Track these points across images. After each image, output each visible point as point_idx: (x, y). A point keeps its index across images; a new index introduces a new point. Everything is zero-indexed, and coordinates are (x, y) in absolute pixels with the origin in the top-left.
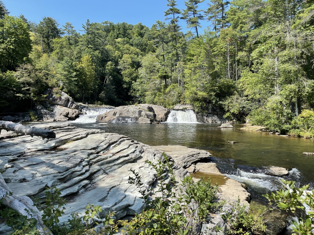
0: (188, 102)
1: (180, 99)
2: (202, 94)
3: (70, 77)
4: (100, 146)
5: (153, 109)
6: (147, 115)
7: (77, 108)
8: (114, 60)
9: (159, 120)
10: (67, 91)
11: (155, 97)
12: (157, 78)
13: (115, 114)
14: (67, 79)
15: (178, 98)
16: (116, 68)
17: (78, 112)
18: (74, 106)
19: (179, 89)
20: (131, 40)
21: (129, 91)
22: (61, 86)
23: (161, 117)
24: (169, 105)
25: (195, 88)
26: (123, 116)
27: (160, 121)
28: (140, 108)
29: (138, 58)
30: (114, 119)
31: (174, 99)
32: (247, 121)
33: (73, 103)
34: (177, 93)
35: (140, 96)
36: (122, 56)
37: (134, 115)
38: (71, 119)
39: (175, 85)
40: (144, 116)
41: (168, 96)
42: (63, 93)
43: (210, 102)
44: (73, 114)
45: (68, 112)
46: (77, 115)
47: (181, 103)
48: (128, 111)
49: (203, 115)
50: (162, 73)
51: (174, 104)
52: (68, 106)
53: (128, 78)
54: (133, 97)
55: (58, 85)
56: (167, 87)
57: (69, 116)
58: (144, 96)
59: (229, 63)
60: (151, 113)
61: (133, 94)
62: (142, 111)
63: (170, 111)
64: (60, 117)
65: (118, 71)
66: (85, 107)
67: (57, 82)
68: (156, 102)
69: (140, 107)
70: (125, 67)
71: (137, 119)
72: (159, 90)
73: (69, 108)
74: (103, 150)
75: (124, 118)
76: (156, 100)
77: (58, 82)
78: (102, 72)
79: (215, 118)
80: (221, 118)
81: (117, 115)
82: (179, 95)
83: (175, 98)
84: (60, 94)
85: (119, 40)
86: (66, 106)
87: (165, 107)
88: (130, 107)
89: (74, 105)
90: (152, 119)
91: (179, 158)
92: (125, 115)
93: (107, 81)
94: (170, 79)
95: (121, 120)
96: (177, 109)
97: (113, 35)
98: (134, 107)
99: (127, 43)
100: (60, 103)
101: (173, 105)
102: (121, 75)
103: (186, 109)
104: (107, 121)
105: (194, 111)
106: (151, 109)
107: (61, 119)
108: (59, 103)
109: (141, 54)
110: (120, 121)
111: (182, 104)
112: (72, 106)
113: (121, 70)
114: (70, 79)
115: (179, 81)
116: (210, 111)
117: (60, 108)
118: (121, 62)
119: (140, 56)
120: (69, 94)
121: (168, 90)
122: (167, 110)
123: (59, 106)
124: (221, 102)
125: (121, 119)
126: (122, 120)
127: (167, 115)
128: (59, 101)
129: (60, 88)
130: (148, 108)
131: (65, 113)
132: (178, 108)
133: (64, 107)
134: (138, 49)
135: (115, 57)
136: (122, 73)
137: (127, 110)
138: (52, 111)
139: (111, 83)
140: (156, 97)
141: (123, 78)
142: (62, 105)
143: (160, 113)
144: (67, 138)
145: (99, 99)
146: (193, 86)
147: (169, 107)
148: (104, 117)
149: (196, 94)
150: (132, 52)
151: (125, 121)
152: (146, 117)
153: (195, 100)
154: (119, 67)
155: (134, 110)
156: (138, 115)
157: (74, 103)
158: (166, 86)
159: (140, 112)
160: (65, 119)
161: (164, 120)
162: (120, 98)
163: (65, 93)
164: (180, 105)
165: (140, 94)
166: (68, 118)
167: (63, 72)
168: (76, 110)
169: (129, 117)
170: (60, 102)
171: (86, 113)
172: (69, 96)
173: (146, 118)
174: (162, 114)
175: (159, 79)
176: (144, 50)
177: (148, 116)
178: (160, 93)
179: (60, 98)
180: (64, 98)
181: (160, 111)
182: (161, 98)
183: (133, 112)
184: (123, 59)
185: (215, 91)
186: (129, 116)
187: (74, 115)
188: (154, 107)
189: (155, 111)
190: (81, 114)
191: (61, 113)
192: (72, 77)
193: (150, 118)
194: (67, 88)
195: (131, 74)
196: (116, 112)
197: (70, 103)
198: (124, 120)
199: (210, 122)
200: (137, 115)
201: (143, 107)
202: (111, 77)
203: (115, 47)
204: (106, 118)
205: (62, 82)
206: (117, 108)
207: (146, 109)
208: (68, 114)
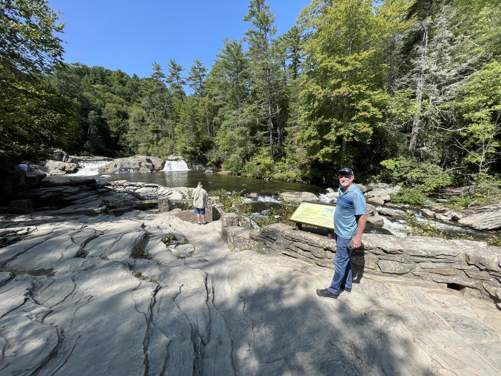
0: (179, 153)
1: (172, 151)
2: (189, 148)
6: (146, 165)
7: (73, 161)
8: (96, 108)
9: (157, 169)
11: (149, 148)
12: (149, 132)
13: (116, 166)
15: (170, 150)
16: (100, 118)
19: (170, 142)
20: (112, 88)
21: (118, 141)
23: (159, 166)
24: (163, 156)
25: (184, 144)
29: (123, 108)
30: (117, 170)
32: (223, 167)
33: (68, 157)
34: (169, 145)
35: (133, 147)
36: (105, 105)
37: (135, 166)
38: (68, 172)
39: (166, 138)
40: (144, 166)
41: (161, 148)
43: (196, 154)
44: (71, 167)
46: (75, 168)
47: (173, 154)
48: (129, 163)
49: (192, 164)
50: (153, 128)
53: (116, 128)
54: (122, 147)
56: (160, 140)
57: (67, 169)
58: (137, 146)
59: (208, 123)
60: (150, 164)
61: (123, 144)
62: (142, 162)
63: (165, 161)
64: (55, 171)
65: (103, 121)
66: (80, 160)
68: (150, 153)
69: (138, 159)
70: (110, 117)
71: (138, 169)
72: (152, 142)
73: (65, 161)
75: (126, 169)
76: (150, 151)
78: (85, 121)
79: (201, 165)
80: (205, 165)
81: (118, 167)
82: (171, 147)
83: (168, 150)
85: (97, 86)
86: (61, 160)
89: (69, 159)
90: (152, 168)
92: (126, 166)
93: (91, 131)
94: (161, 133)
96: (171, 159)
97: (89, 81)
98: (133, 159)
99: (108, 91)
101: (166, 156)
102: (107, 125)
103: (178, 159)
104: (110, 173)
105: (185, 161)
106: (149, 161)
107: (57, 172)
109: (126, 104)
110: (123, 172)
111: (175, 155)
112: (67, 160)
113: (106, 119)
115: (169, 136)
116: (197, 161)
117: (53, 162)
118: (104, 111)
119: (125, 106)
121: (160, 143)
122: (162, 160)
123: (51, 160)
124: (204, 154)
127: (163, 165)
130: (146, 159)
131: (60, 167)
133: (58, 162)
134: (121, 99)
135: (96, 105)
136: (108, 122)
137: (127, 162)
138: (44, 165)
139: (96, 133)
141: (109, 128)
142: (56, 159)
146: (183, 142)
147: (164, 158)
148: (106, 169)
149: (186, 148)
150: (115, 101)
152: (146, 167)
153: (184, 152)
154: (103, 117)
155: (134, 162)
158: (158, 139)
159: (140, 164)
160: (62, 173)
161: (161, 169)
162: (108, 148)
164: (173, 156)
165: (133, 144)
166: (65, 172)
168: (74, 164)
169: (130, 168)
172: (62, 151)
173: (146, 169)
174: (159, 164)
175: (151, 133)
176: (128, 100)
177: (148, 167)
178: (153, 145)
181: (156, 162)
182: (154, 149)
183: (133, 164)
184: (106, 108)
185: (200, 146)
187: (72, 169)
188: (151, 158)
189: (153, 162)
190: (80, 167)
193: (150, 168)
195: (117, 124)
196: (116, 163)
197: (65, 157)
198: (127, 171)
199: (198, 169)
200: (138, 166)
201: (141, 158)
202: (95, 126)
203: (94, 94)
204: (108, 169)
206: (116, 160)
207: (145, 161)
208: (65, 167)
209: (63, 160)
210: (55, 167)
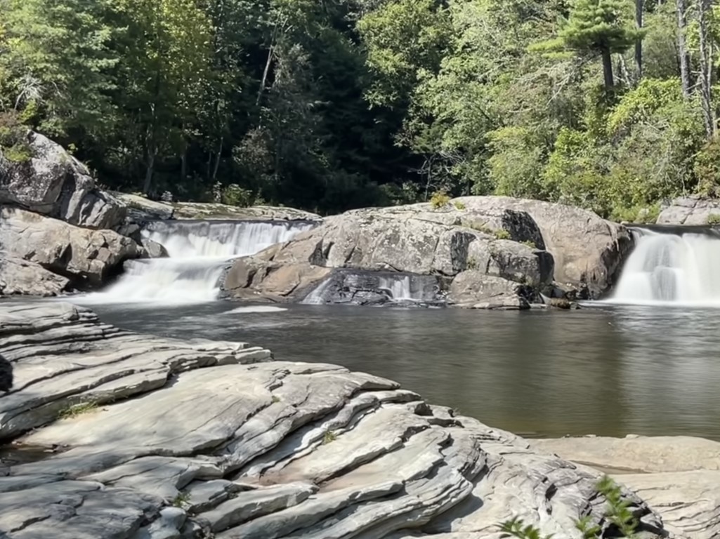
1: (690, 166)
3: (79, 52)
4: (241, 438)
5: (533, 226)
6: (498, 258)
7: (115, 220)
9: (568, 288)
10: (61, 130)
11: (544, 159)
12: (559, 49)
13: (319, 256)
14: (64, 62)
15: (677, 161)
17: (118, 245)
18: (99, 210)
19: (685, 106)
21: (397, 127)
22: (31, 104)
23: (583, 269)
24: (628, 201)
26: (366, 263)
27: (575, 292)
28: (458, 223)
30: (317, 283)
31: (660, 167)
33: (92, 195)
34: (673, 130)
35: (461, 150)
37: (426, 261)
38: (80, 283)
39: (660, 84)
40: (484, 265)
42: (40, 139)
44: (94, 255)
45: (69, 247)
46: (113, 261)
47: (698, 187)
48: (394, 238)
50: (589, 19)
51: (655, 197)
52: (70, 214)
53: (396, 50)
54: (418, 160)
55: (13, 98)
56: (618, 101)
57: (74, 266)
58: (484, 150)
60: (525, 250)
61: (420, 144)
62: (472, 237)
63: (631, 235)
64: (23, 273)
65: (340, 17)
66: (156, 216)
67: (10, 79)
68: (552, 186)
69: (460, 213)
71: (441, 281)
72: (569, 114)
74: (258, 458)
75: (371, 278)
76: (550, 173)
77: (17, 81)
78: (254, 22)
81: (334, 261)
82: (689, 142)
83: (663, 161)
84: (26, 149)
86: (58, 214)
87: (605, 214)
88: (403, 217)
89: (98, 205)
90: (529, 281)
91: (693, 510)
92: (376, 260)
93: (278, 73)
94: (632, 49)
95: (352, 290)
98: (426, 215)
100: (25, 193)
101: (648, 202)
102: (356, 37)
104: (276, 294)
106: (520, 227)
107: (29, 281)
108: (21, 197)
110: (349, 295)
111: (705, 194)
112: (88, 212)
113: (355, 8)
114: (79, 66)
115: (683, 66)
117: (26, 224)
120: (72, 146)
122: (614, 231)
123: (18, 211)
125: (351, 280)
126: (359, 289)
127: (616, 258)
128: (19, 187)
129: (27, 114)
130: (505, 220)
131: (48, 252)
132: (680, 217)
133: (44, 219)
136: (361, 24)
137: (390, 232)
139: (298, 82)
140: (553, 157)
141: (364, 52)
142: (37, 204)
143: (574, 247)
144: (63, 391)
145: (231, 175)
147: (629, 214)
148: (261, 272)
151: (377, 297)
152: (497, 271)
155: (429, 233)
156: (448, 261)
157: (102, 197)
158: (610, 94)
159: (461, 243)
160: (50, 284)
161: (597, 291)
162: (345, 164)
163: (53, 138)
164: (692, 203)
165: (462, 138)
166: (65, 281)
167: (40, 28)
168: (112, 235)
169: (396, 273)
170: (27, 190)
171: (162, 248)
172: (70, 160)
173: (494, 279)
174: (587, 254)
175: (568, 54)
177: (506, 267)
178: (575, 135)
179: (26, 170)
180: (46, 170)
181: (572, 237)
182: (580, 161)
183: (419, 245)
186: (400, 266)
187: (99, 264)
188: (539, 212)
189: (547, 239)
191: (30, 250)
192: (90, 53)
193: (520, 275)
194: (62, 113)
195: (409, 32)
196: (326, 242)
197: (79, 193)
198: (372, 286)
200: (443, 261)
201: (475, 212)
202: (298, 47)
204: (272, 275)
205: (34, 81)
206: (330, 219)
207: (499, 227)
208: (67, 254)
209: (70, 213)
210: (26, 249)
